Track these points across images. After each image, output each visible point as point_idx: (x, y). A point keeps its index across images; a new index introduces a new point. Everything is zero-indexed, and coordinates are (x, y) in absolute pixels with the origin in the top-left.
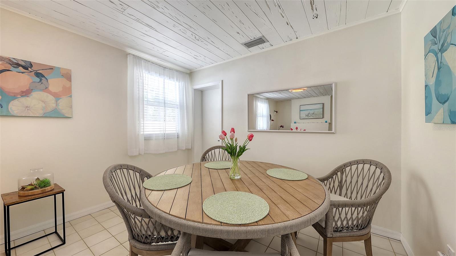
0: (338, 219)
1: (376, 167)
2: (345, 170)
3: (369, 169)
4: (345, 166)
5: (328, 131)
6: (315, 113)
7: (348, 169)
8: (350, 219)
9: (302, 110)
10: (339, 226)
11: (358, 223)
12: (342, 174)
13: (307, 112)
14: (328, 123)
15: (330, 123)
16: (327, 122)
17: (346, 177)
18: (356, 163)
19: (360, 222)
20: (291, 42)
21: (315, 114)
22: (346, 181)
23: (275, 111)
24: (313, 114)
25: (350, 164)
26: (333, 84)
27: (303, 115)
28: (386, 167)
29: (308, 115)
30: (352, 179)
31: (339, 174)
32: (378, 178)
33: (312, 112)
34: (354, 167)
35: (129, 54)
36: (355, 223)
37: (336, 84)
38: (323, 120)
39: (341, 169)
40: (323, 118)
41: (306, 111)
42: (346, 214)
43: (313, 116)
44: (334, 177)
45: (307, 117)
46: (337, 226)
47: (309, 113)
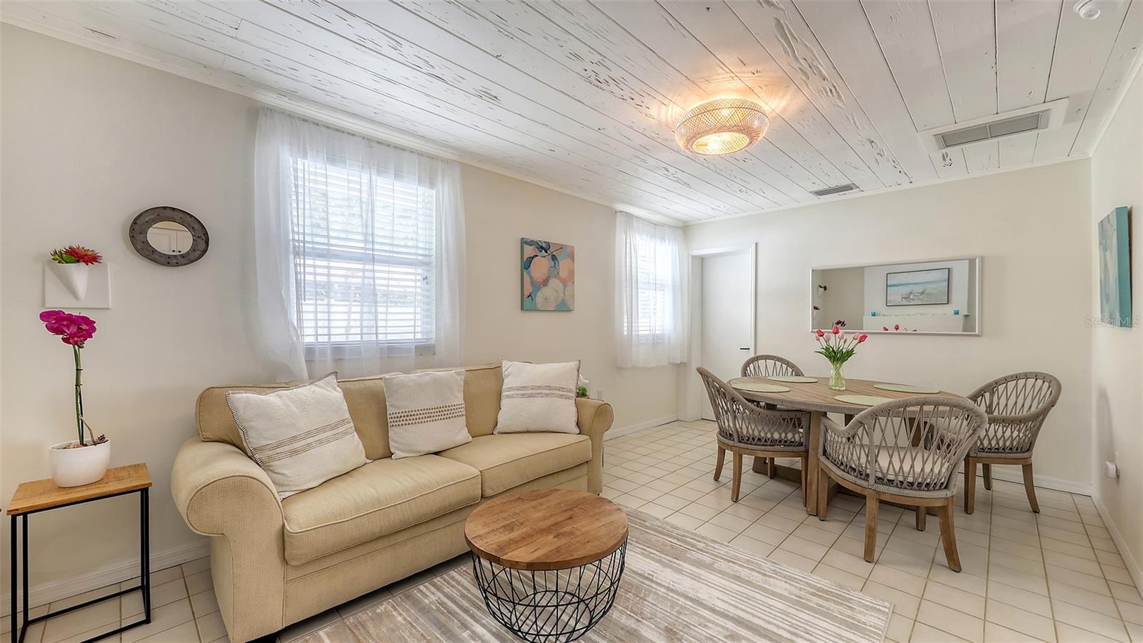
0: (985, 438)
1: (1044, 382)
2: (997, 390)
3: (1034, 386)
4: (997, 383)
5: (963, 331)
6: (927, 291)
7: (1001, 388)
8: (1001, 438)
9: (891, 286)
10: (985, 446)
11: (1013, 444)
12: (992, 394)
13: (905, 290)
14: (960, 316)
15: (966, 316)
16: (958, 314)
17: (999, 399)
18: (1015, 378)
19: (1015, 443)
20: (899, 188)
21: (928, 294)
22: (998, 404)
23: (821, 287)
24: (922, 293)
25: (1006, 380)
26: (977, 260)
27: (896, 295)
28: (1055, 379)
29: (909, 297)
30: (1007, 401)
31: (987, 395)
32: (1045, 396)
33: (919, 289)
34: (1011, 385)
35: (621, 212)
36: (1008, 443)
37: (982, 259)
38: (949, 309)
39: (991, 388)
40: (948, 303)
41: (902, 287)
42: (996, 432)
43: (922, 300)
44: (979, 399)
45: (905, 302)
46: (983, 445)
47: (911, 293)
